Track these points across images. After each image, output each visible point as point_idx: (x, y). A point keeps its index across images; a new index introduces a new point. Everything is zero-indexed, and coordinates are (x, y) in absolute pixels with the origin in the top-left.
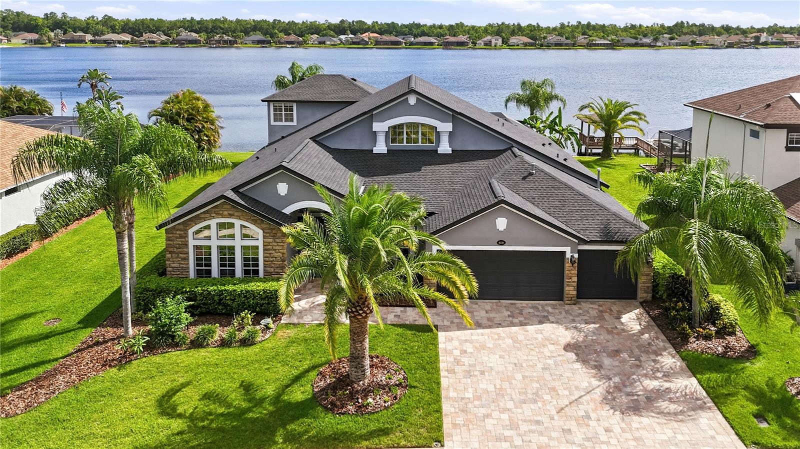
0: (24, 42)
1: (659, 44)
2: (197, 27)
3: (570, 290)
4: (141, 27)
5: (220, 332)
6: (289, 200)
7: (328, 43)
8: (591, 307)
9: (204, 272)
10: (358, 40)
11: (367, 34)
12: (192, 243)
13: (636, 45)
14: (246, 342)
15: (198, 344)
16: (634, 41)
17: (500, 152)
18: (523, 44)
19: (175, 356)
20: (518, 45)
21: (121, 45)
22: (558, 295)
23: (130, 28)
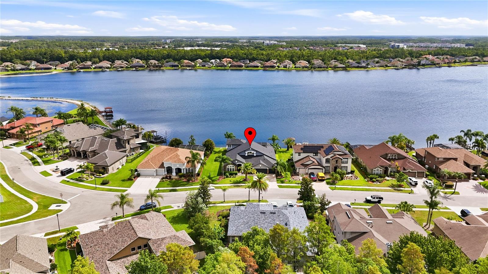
0: (63, 69)
1: (369, 66)
2: (139, 56)
3: (268, 172)
4: (112, 57)
5: (232, 176)
6: (237, 163)
7: (207, 66)
8: (270, 174)
9: (231, 171)
10: (221, 65)
11: (225, 59)
12: (227, 168)
13: (358, 67)
14: (235, 177)
15: (230, 177)
16: (357, 65)
17: (262, 155)
18: (302, 67)
19: (228, 178)
20: (300, 68)
21: (108, 70)
22: (267, 173)
23: (107, 57)
